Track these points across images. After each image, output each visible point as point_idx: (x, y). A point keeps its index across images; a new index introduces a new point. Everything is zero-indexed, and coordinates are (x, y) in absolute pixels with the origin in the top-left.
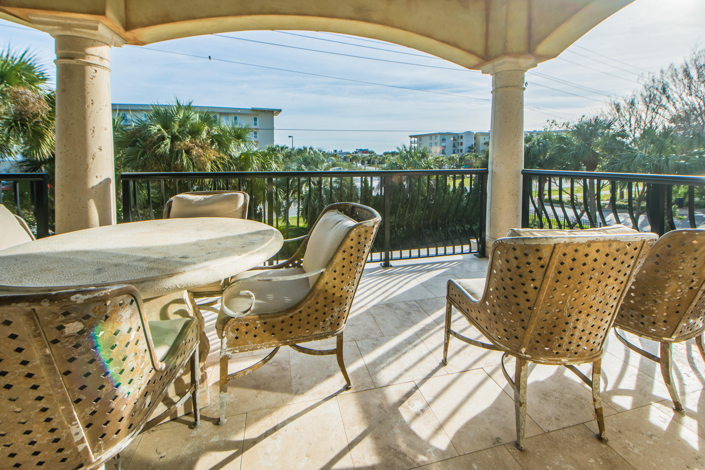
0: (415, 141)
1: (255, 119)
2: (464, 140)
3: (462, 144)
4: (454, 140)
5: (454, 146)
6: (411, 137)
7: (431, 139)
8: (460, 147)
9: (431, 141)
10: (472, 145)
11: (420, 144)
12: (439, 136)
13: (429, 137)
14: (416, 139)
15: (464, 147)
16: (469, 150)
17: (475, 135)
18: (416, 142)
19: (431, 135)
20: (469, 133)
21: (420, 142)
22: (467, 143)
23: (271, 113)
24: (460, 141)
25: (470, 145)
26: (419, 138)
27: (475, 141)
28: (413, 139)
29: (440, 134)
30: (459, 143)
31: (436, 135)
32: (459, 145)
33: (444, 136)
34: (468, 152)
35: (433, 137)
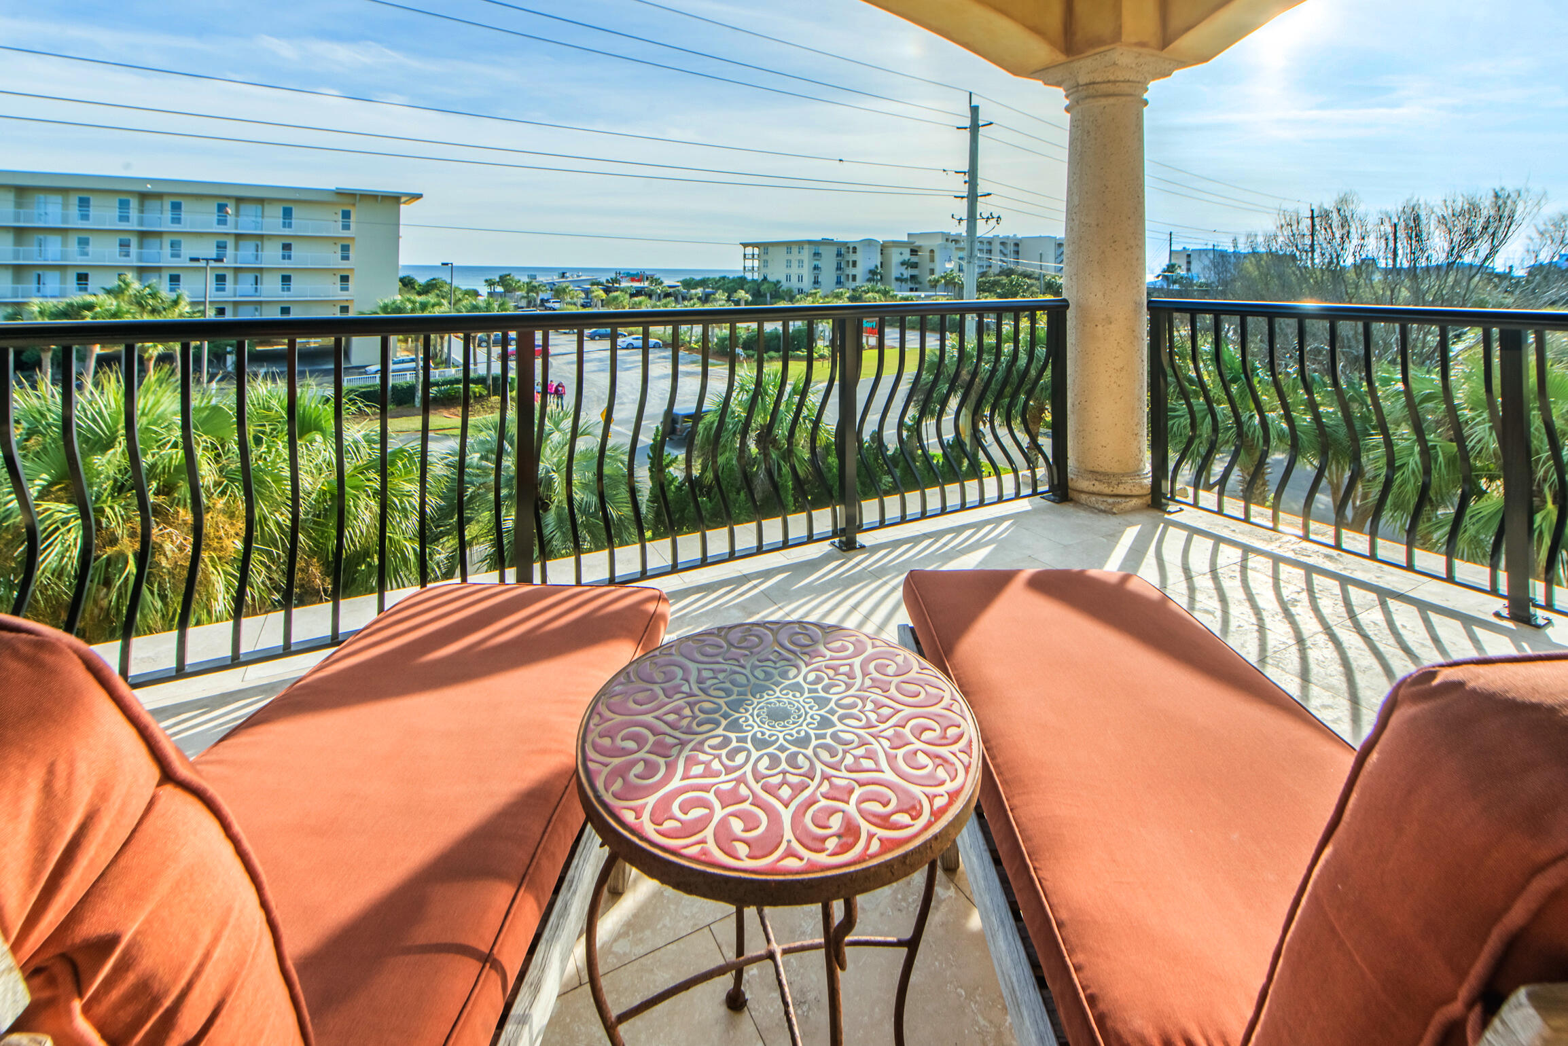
0: (753, 255)
1: (346, 215)
2: (859, 257)
3: (854, 264)
4: (839, 254)
5: (839, 268)
6: (745, 245)
7: (789, 252)
8: (851, 271)
9: (789, 257)
10: (876, 267)
11: (766, 261)
12: (806, 246)
13: (784, 249)
14: (756, 251)
15: (860, 271)
16: (870, 276)
17: (882, 245)
18: (756, 257)
19: (789, 245)
20: (869, 243)
21: (765, 257)
22: (866, 262)
23: (394, 199)
24: (851, 257)
25: (873, 267)
26: (762, 248)
27: (882, 258)
28: (749, 250)
29: (810, 242)
30: (848, 262)
31: (800, 244)
32: (848, 266)
33: (817, 247)
34: (869, 280)
35: (795, 250)
